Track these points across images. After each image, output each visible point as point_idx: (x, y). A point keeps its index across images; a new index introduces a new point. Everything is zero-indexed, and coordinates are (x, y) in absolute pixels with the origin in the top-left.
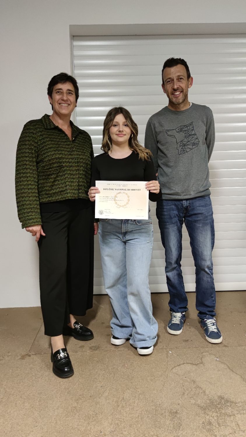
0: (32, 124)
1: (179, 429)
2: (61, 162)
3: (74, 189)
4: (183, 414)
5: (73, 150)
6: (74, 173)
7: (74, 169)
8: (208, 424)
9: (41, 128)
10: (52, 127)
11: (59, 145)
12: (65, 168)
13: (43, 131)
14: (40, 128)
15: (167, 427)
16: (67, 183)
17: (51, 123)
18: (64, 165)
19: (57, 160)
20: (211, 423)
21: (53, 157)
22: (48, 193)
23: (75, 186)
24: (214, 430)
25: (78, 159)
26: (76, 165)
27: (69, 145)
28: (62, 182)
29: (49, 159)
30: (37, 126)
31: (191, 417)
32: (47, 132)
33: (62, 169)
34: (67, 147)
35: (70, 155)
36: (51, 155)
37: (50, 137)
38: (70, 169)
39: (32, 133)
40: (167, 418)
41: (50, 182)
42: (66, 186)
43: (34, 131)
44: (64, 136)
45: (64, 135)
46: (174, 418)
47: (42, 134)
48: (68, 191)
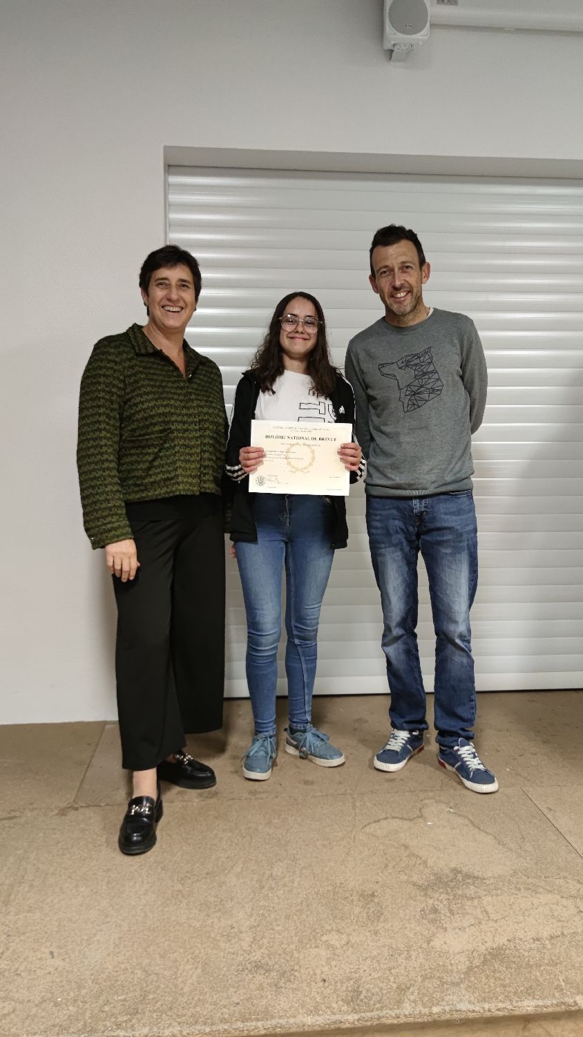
0: (112, 345)
1: (378, 921)
2: (168, 422)
3: (191, 474)
4: (386, 898)
5: (190, 399)
6: (193, 443)
7: (191, 436)
8: (430, 911)
9: (130, 352)
10: (151, 351)
11: (164, 387)
12: (175, 434)
13: (133, 358)
14: (127, 353)
15: (356, 918)
16: (178, 464)
17: (148, 343)
18: (173, 427)
19: (160, 417)
20: (437, 910)
21: (152, 413)
22: (139, 482)
23: (194, 469)
24: (442, 921)
25: (199, 416)
26: (196, 427)
27: (181, 388)
28: (168, 461)
29: (145, 415)
30: (122, 349)
31: (399, 901)
32: (141, 362)
33: (170, 435)
34: (179, 391)
35: (185, 407)
36: (148, 408)
37: (145, 371)
38: (184, 435)
39: (111, 361)
40: (355, 903)
41: (146, 462)
42: (176, 470)
43: (116, 357)
44: (173, 371)
45: (171, 368)
46: (367, 904)
47: (131, 364)
48: (180, 479)
